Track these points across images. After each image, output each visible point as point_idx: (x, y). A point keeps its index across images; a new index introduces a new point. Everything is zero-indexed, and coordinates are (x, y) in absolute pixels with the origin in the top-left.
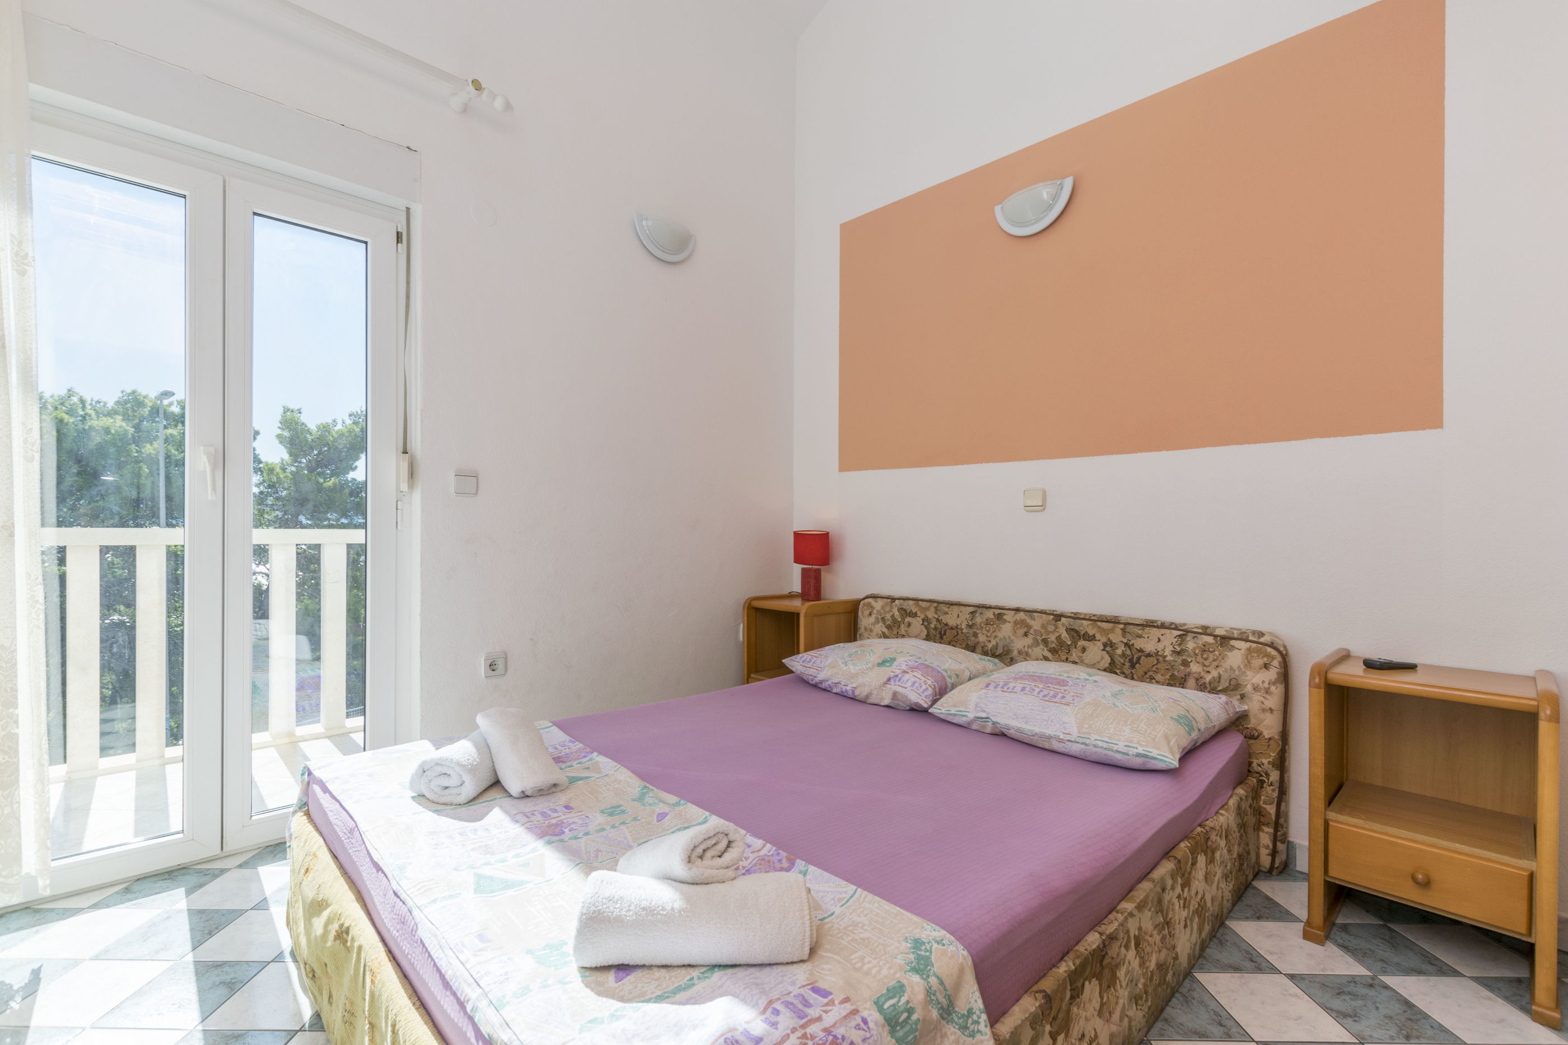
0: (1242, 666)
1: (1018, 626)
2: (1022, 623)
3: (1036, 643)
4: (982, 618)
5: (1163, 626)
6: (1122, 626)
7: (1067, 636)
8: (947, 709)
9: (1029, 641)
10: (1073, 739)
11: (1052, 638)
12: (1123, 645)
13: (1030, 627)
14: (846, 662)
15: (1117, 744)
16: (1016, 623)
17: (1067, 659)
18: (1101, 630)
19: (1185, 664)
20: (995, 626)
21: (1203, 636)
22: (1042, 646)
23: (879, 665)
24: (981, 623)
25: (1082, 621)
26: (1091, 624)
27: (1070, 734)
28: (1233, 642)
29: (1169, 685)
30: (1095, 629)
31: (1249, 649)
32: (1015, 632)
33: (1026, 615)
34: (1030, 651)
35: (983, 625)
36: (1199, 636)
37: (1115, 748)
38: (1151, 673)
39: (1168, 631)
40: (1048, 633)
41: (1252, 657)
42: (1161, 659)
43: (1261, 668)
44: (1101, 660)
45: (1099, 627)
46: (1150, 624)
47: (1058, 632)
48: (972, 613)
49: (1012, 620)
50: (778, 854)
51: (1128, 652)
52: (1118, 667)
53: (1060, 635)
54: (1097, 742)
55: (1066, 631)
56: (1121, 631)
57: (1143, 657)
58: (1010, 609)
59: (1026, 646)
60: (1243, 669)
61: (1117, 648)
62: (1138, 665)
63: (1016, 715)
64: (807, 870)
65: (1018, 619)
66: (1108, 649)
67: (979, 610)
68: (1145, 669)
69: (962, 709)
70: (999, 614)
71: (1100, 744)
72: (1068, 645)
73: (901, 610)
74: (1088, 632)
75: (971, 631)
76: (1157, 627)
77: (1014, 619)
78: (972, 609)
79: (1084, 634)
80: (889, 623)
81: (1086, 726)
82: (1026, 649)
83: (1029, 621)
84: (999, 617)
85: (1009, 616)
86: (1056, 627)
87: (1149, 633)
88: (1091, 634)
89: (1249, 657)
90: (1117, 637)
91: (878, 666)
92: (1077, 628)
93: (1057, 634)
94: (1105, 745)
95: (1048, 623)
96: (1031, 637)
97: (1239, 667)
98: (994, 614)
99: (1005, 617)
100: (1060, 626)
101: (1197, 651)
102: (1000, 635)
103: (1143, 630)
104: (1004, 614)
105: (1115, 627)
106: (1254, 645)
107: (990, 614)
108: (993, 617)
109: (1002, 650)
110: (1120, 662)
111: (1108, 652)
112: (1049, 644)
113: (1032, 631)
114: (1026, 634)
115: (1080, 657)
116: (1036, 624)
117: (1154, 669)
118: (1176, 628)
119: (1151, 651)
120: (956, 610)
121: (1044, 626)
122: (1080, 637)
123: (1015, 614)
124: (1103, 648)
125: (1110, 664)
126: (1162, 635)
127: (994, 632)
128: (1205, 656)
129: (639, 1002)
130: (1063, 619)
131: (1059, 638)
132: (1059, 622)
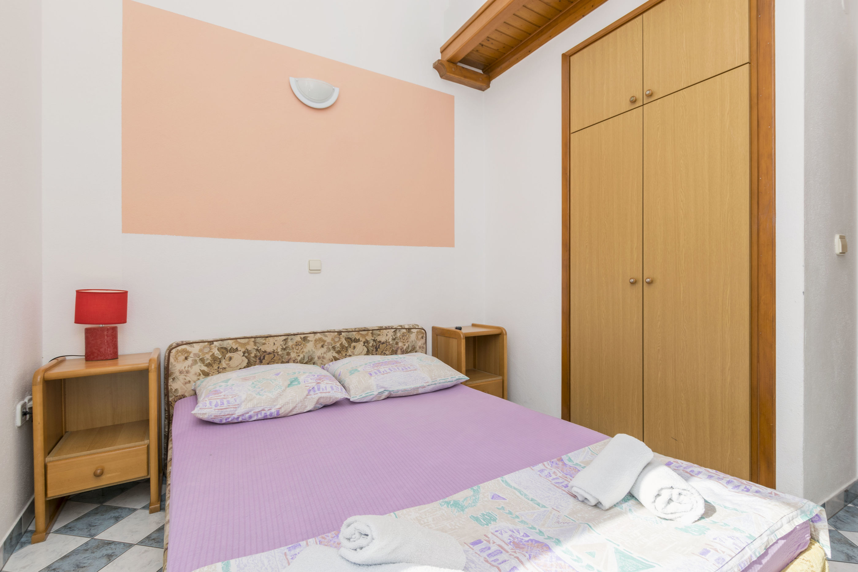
0: (415, 340)
1: (318, 342)
2: (320, 340)
3: (329, 350)
4: (292, 342)
5: (386, 328)
6: (371, 332)
7: (346, 342)
8: (360, 395)
9: (324, 349)
10: (430, 384)
11: (338, 345)
12: (372, 341)
13: (325, 341)
14: (259, 393)
15: (448, 379)
16: (316, 341)
17: (346, 355)
18: (363, 336)
19: (397, 343)
20: (302, 345)
21: (402, 330)
22: (332, 351)
23: (289, 385)
24: (292, 346)
25: (352, 333)
26: (357, 333)
27: (428, 382)
28: (412, 330)
29: (391, 354)
30: (360, 335)
31: (417, 332)
32: (316, 346)
33: (321, 335)
34: (325, 355)
35: (293, 346)
36: (401, 330)
37: (448, 380)
38: (384, 351)
39: (390, 330)
40: (335, 342)
41: (418, 335)
42: (388, 343)
43: (421, 339)
44: (363, 351)
45: (361, 334)
46: (380, 329)
47: (340, 341)
48: (285, 340)
49: (313, 339)
50: (553, 462)
51: (375, 344)
52: (370, 352)
53: (342, 343)
54: (440, 381)
55: (345, 339)
56: (371, 334)
57: (381, 345)
58: (310, 333)
59: (323, 353)
60: (416, 341)
61: (370, 343)
62: (379, 349)
63: (399, 383)
64: (569, 457)
65: (317, 338)
66: (366, 344)
67: (290, 337)
68: (382, 350)
69: (369, 391)
70: (304, 337)
71: (442, 381)
72: (346, 347)
73: (220, 349)
74: (356, 338)
75: (285, 352)
76: (384, 329)
77: (315, 339)
78: (284, 338)
79: (354, 339)
80: (209, 361)
81: (433, 376)
82: (323, 355)
83: (324, 338)
84: (305, 339)
85: (311, 337)
86: (340, 338)
87: (383, 333)
88: (358, 339)
89: (417, 335)
90: (369, 338)
91: (288, 387)
92: (350, 337)
93: (340, 342)
94: (444, 381)
95: (335, 337)
96: (325, 347)
97: (414, 340)
98: (301, 338)
99: (308, 339)
100: (342, 337)
101: (401, 337)
102: (306, 350)
103: (380, 331)
104: (308, 337)
105: (368, 332)
106: (418, 330)
107: (298, 338)
108: (300, 340)
109: (307, 359)
110: (371, 349)
111: (366, 346)
112: (336, 349)
113: (326, 344)
114: (322, 346)
115: (352, 352)
116: (328, 339)
117: (385, 349)
118: (392, 328)
119: (384, 341)
120: (271, 340)
121: (333, 339)
122: (352, 341)
123: (315, 335)
124: (363, 344)
125: (367, 352)
126: (388, 332)
127: (301, 349)
128: (403, 338)
129: (710, 503)
130: (342, 333)
131: (341, 344)
132: (341, 336)
